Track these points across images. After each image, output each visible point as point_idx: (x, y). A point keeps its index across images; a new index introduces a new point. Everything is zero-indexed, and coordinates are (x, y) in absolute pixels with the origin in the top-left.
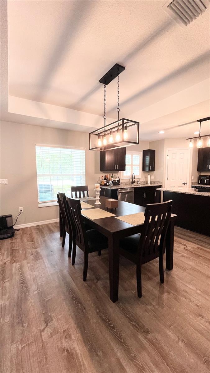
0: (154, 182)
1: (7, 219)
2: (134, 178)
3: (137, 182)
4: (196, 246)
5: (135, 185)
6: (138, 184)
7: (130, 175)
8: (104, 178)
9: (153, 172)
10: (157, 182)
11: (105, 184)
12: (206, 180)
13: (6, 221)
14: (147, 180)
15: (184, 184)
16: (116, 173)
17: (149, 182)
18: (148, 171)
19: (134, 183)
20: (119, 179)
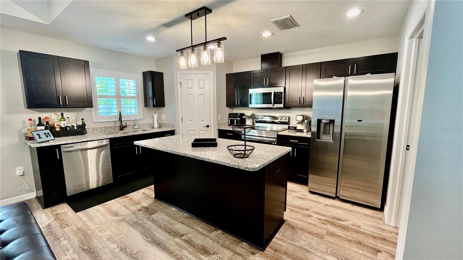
0: (166, 125)
5: (128, 132)
6: (133, 130)
9: (162, 108)
10: (168, 124)
12: (237, 120)
14: (152, 122)
15: (208, 126)
18: (152, 106)
20: (84, 123)
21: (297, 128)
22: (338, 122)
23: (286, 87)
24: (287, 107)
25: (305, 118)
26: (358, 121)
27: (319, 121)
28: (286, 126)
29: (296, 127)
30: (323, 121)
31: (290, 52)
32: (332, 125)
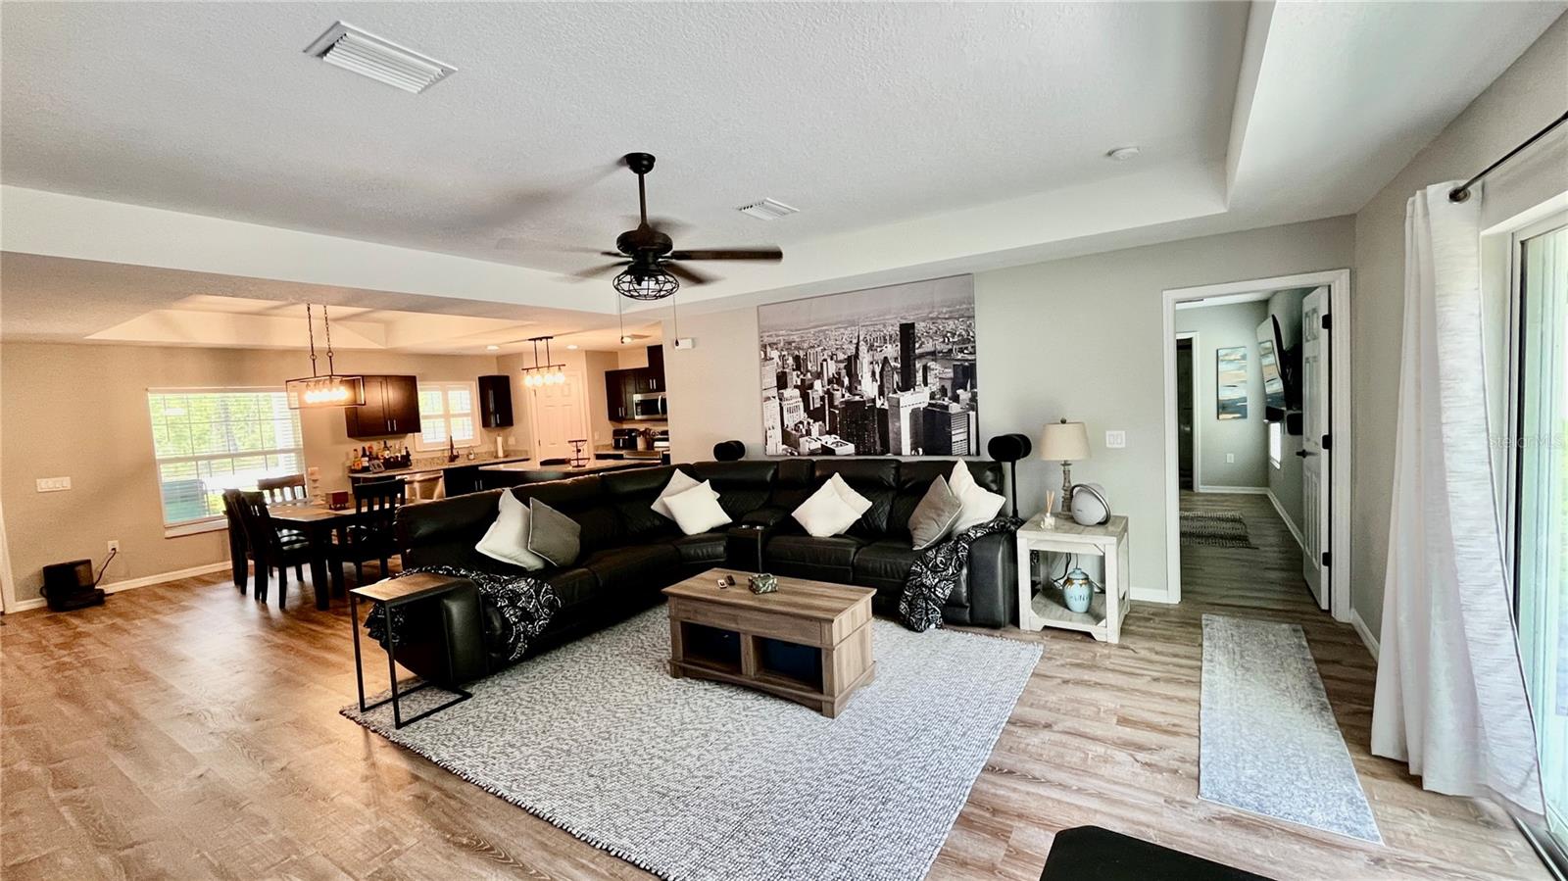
1: (78, 569)
2: (456, 447)
3: (466, 454)
5: (462, 463)
6: (468, 461)
7: (438, 440)
8: (360, 453)
9: (509, 428)
10: (519, 451)
11: (363, 467)
13: (75, 575)
14: (494, 447)
16: (397, 438)
18: (496, 426)
19: (457, 458)
20: (407, 452)
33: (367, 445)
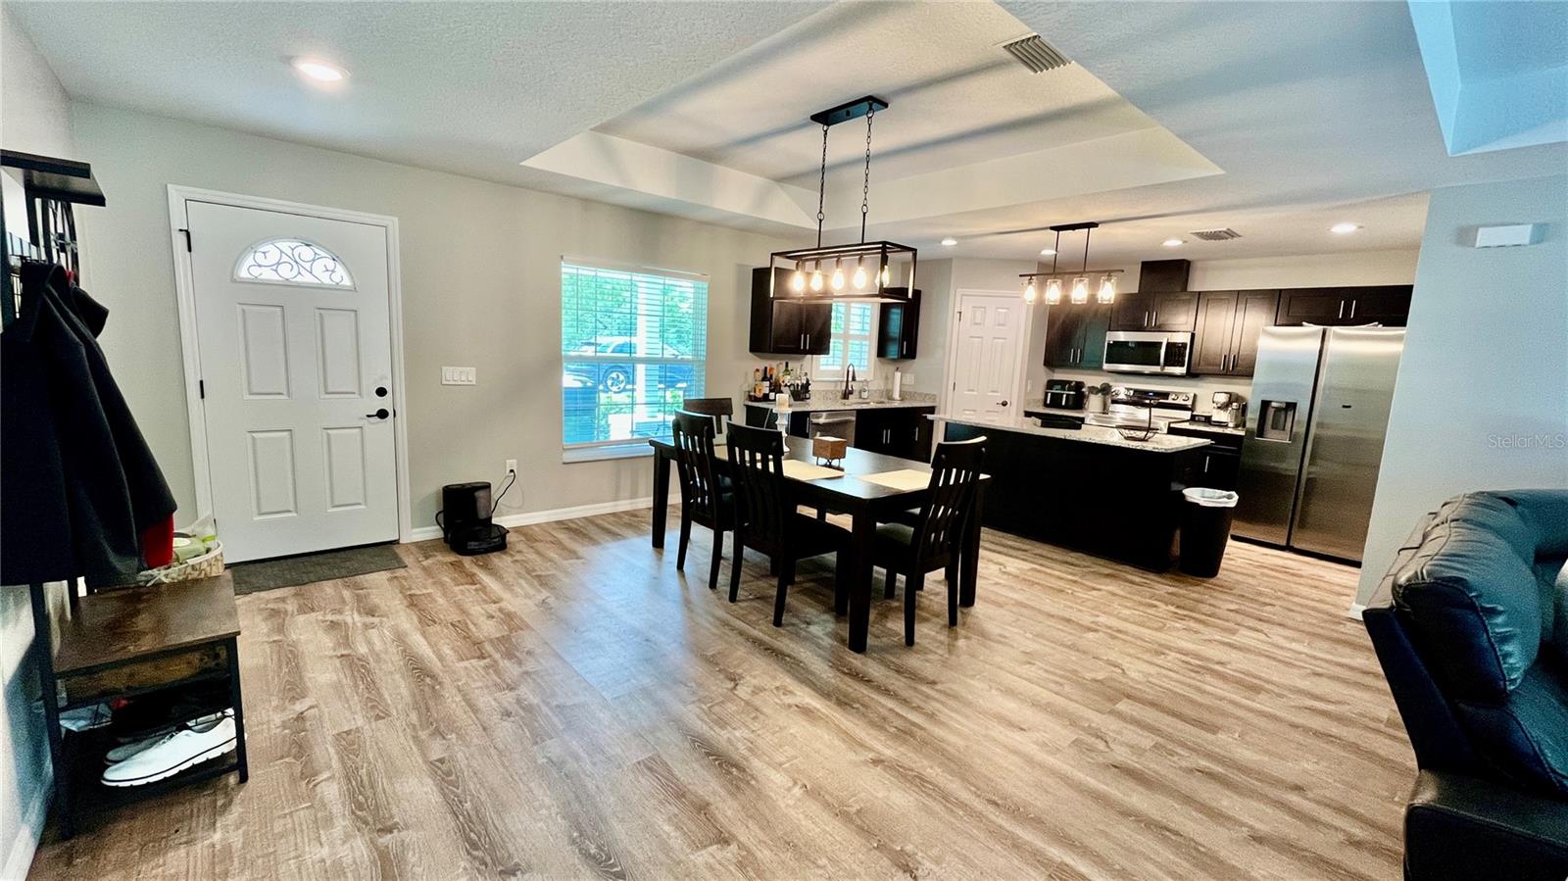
0: (913, 396)
1: (477, 494)
2: (854, 379)
3: (860, 392)
4: (1026, 566)
5: (854, 403)
6: (861, 400)
7: (839, 368)
8: (760, 375)
9: (909, 362)
10: (921, 394)
11: (765, 394)
12: (1068, 395)
13: (474, 501)
14: (890, 387)
15: (1004, 404)
16: (799, 360)
17: (896, 395)
18: (896, 357)
19: (850, 396)
20: (808, 381)
21: (1213, 419)
22: (1303, 407)
23: (1196, 332)
24: (1192, 375)
25: (1233, 398)
26: (1344, 407)
27: (1265, 404)
28: (1187, 415)
29: (1210, 417)
30: (1274, 404)
31: (1209, 259)
32: (1290, 413)
33: (768, 364)
